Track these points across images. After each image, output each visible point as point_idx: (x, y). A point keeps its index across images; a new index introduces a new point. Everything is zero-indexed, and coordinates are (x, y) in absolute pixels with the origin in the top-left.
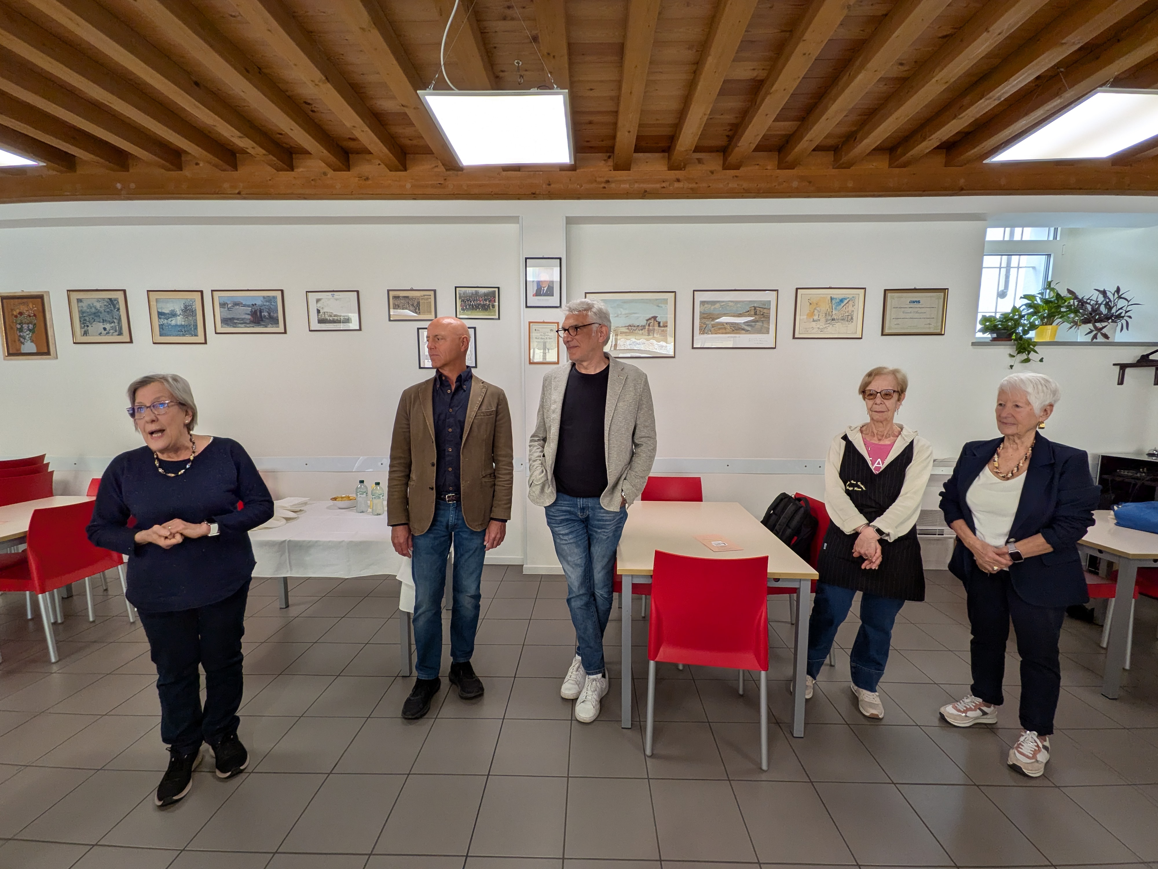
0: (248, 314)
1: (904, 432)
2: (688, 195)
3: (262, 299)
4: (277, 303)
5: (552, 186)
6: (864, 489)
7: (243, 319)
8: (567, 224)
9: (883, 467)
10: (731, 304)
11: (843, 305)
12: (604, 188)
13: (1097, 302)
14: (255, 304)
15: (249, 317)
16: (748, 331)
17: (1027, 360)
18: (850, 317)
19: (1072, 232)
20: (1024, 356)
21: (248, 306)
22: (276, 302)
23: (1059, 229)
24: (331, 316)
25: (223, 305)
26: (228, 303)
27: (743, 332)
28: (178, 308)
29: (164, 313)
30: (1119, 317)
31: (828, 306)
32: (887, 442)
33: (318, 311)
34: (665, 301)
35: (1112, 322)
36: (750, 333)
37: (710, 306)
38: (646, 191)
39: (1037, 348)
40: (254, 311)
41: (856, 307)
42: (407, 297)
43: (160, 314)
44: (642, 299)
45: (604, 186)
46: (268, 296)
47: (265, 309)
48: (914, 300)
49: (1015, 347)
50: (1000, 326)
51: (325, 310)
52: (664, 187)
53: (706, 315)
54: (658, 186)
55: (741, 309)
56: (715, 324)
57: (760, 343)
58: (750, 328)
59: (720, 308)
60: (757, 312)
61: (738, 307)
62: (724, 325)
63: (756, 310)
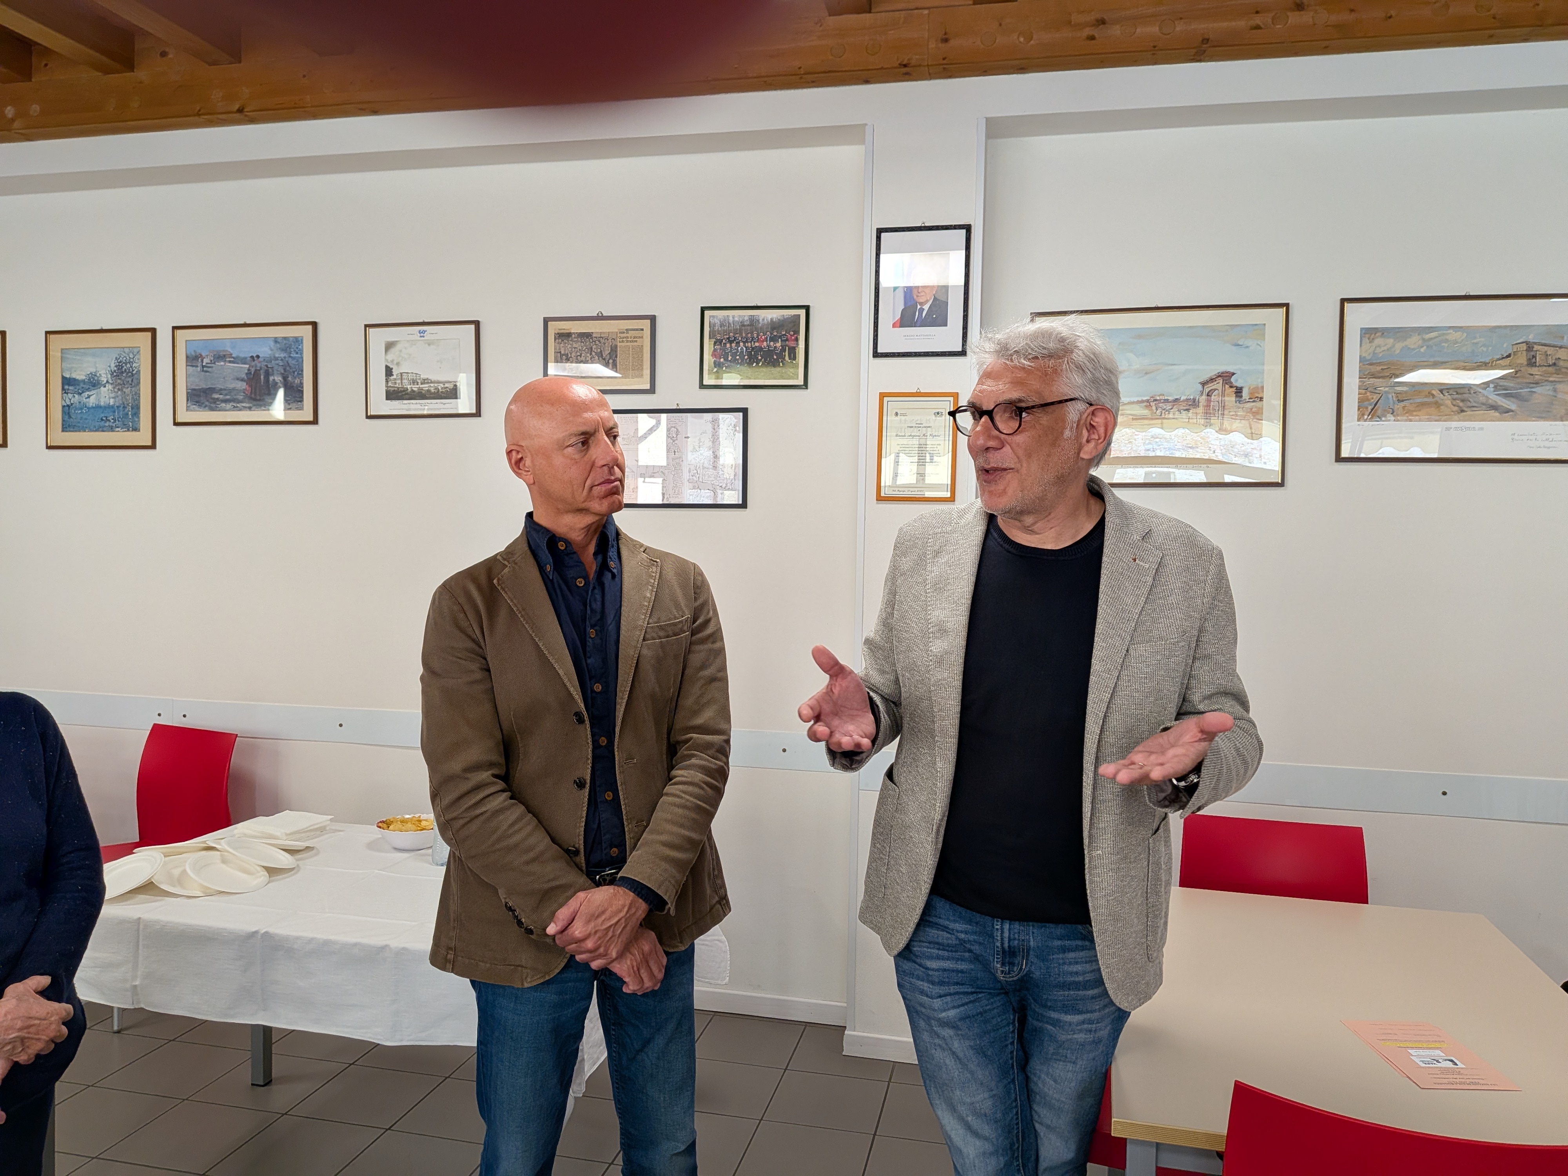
0: (242, 380)
2: (1327, 43)
3: (272, 344)
4: (302, 354)
5: (952, 43)
7: (230, 391)
8: (988, 136)
10: (1457, 335)
12: (1092, 38)
14: (258, 357)
15: (242, 385)
16: (1508, 411)
21: (243, 361)
22: (301, 352)
24: (414, 382)
25: (193, 359)
26: (203, 354)
27: (1493, 413)
28: (103, 368)
29: (75, 380)
33: (389, 371)
34: (1259, 330)
36: (1514, 419)
37: (1391, 341)
38: (1206, 41)
40: (253, 370)
42: (588, 335)
43: (67, 382)
44: (1190, 327)
45: (1091, 33)
46: (285, 338)
47: (276, 367)
51: (403, 370)
52: (1258, 27)
53: (1379, 368)
54: (1241, 24)
55: (1485, 349)
56: (1406, 392)
57: (1545, 447)
58: (1513, 402)
59: (1423, 347)
60: (1535, 357)
61: (1477, 343)
62: (1433, 396)
63: (1532, 353)
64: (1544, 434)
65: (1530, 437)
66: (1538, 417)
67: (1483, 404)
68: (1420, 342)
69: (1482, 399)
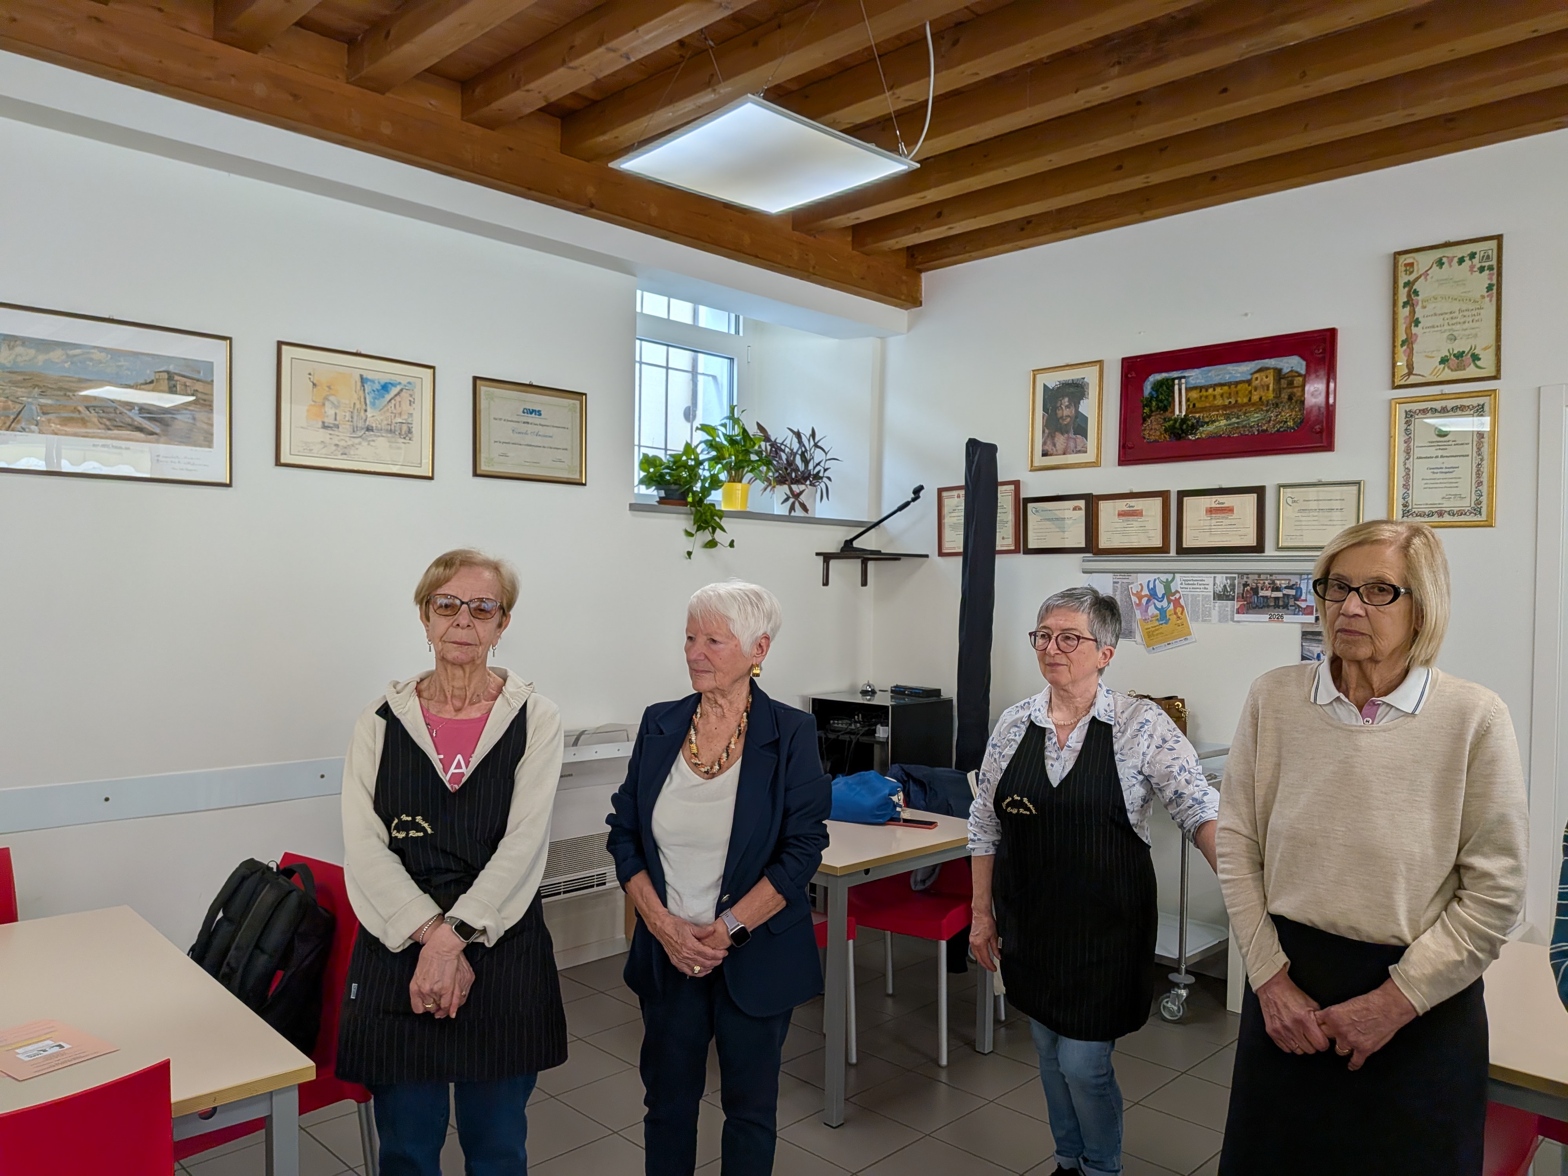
1: (509, 688)
6: (429, 831)
9: (467, 772)
10: (102, 356)
11: (388, 397)
13: (792, 450)
17: (712, 544)
18: (405, 427)
19: (757, 327)
20: (706, 536)
23: (741, 318)
27: (139, 435)
30: (817, 477)
31: (355, 396)
32: (473, 713)
35: (810, 485)
36: (158, 441)
37: (32, 352)
39: (724, 522)
41: (416, 405)
48: (531, 407)
49: (692, 517)
50: (668, 477)
55: (129, 373)
56: (51, 405)
57: (187, 470)
58: (158, 427)
59: (67, 362)
60: (175, 386)
61: (122, 366)
62: (79, 412)
63: (173, 382)
64: (186, 458)
65: (173, 460)
66: (181, 442)
67: (129, 425)
68: (64, 357)
69: (129, 421)
